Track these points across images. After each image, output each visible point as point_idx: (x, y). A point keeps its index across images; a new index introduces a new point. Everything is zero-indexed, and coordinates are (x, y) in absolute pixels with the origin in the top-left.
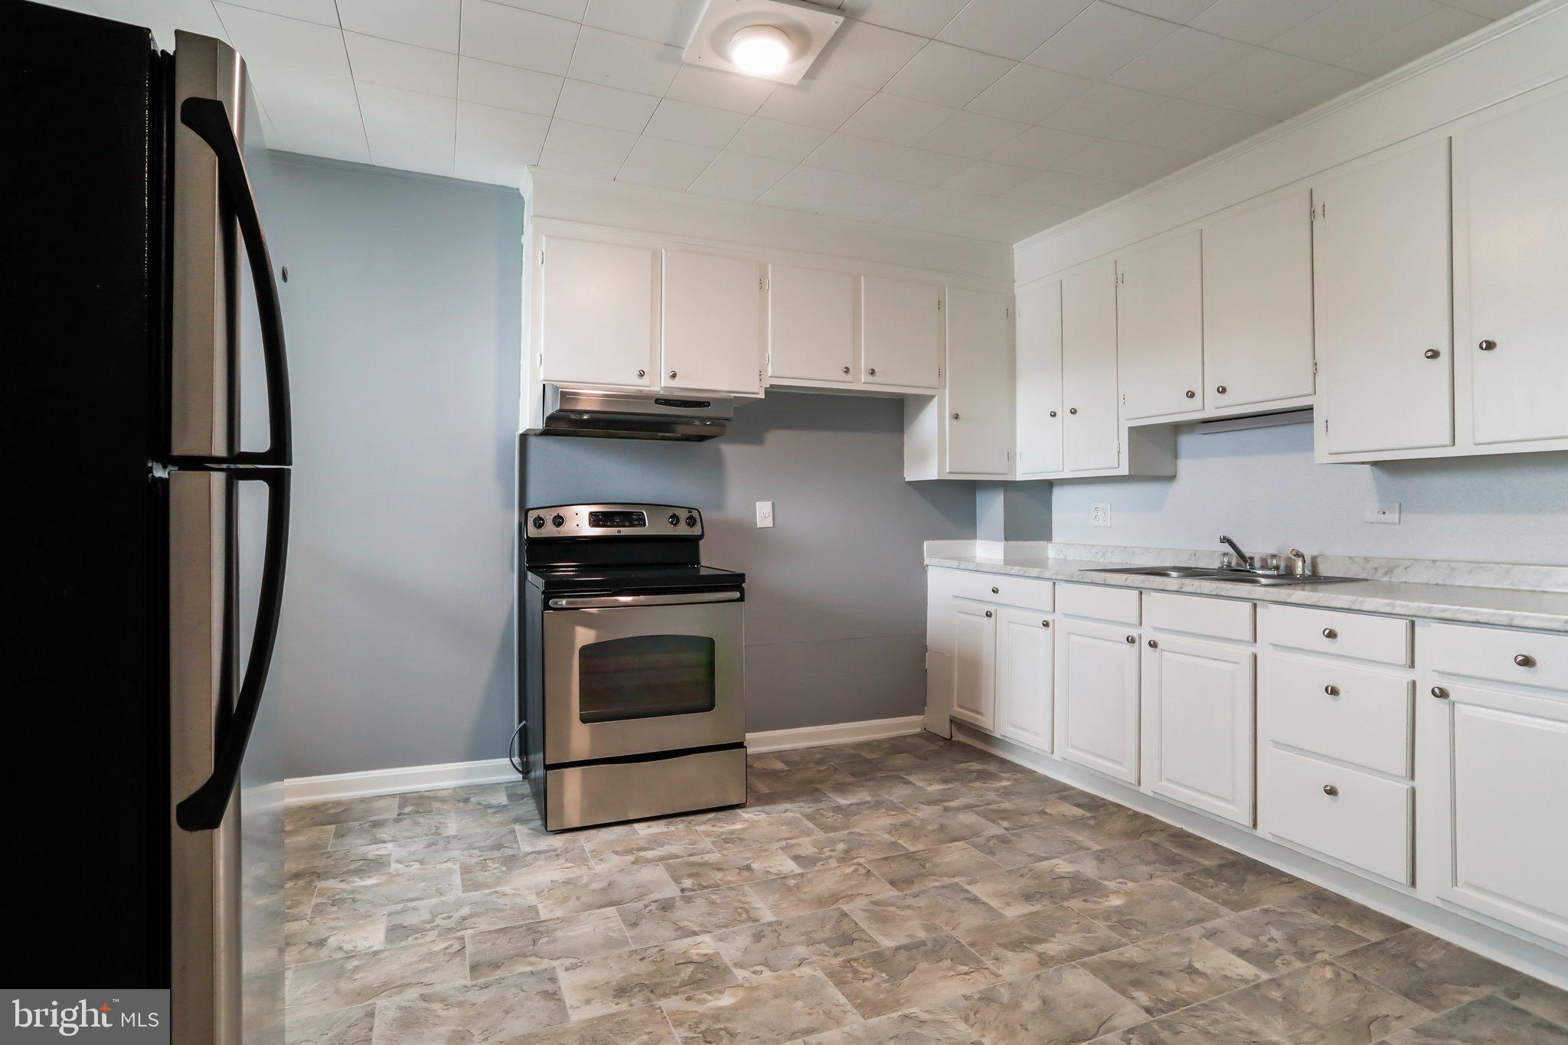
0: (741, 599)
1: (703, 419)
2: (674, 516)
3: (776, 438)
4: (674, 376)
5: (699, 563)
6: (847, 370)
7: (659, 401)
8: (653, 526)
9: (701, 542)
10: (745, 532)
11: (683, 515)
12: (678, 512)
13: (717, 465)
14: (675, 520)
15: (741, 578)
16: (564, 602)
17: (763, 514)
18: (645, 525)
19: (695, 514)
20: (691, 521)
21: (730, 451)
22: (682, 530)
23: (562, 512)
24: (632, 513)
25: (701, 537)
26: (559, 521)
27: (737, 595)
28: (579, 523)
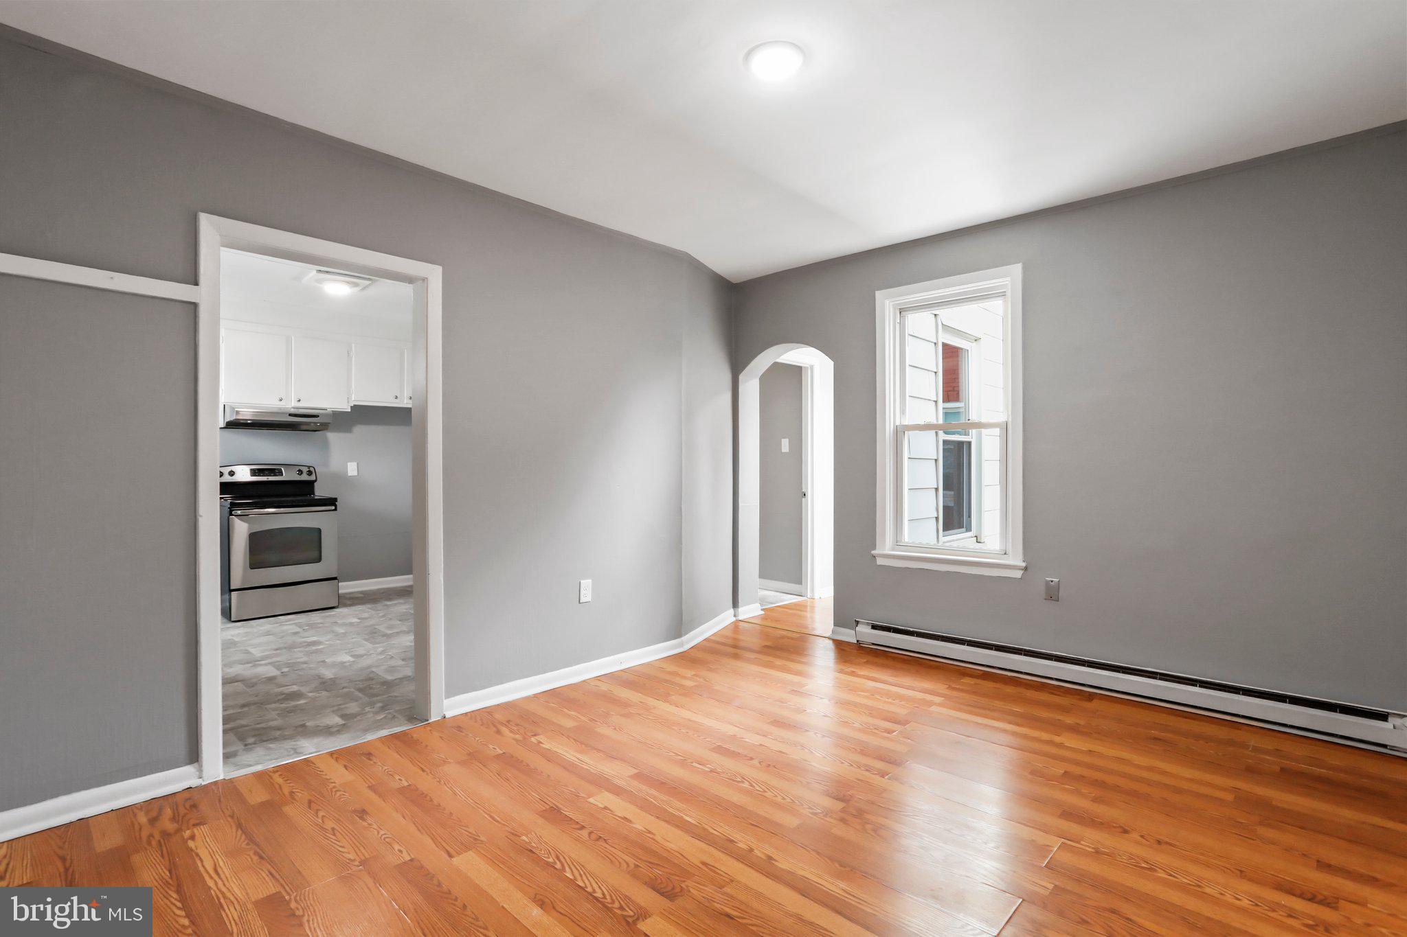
0: (336, 510)
1: (315, 423)
2: (299, 471)
3: (360, 430)
4: (299, 401)
5: (314, 494)
6: (396, 397)
7: (290, 415)
8: (287, 476)
9: (315, 484)
10: (342, 478)
11: (305, 470)
12: (302, 468)
13: (325, 445)
14: (300, 472)
15: (335, 500)
16: (239, 512)
17: (352, 469)
18: (282, 475)
19: (312, 469)
20: (310, 473)
21: (332, 436)
22: (305, 477)
23: (233, 468)
24: (275, 469)
25: (316, 481)
26: (232, 473)
27: (333, 508)
28: (243, 474)
